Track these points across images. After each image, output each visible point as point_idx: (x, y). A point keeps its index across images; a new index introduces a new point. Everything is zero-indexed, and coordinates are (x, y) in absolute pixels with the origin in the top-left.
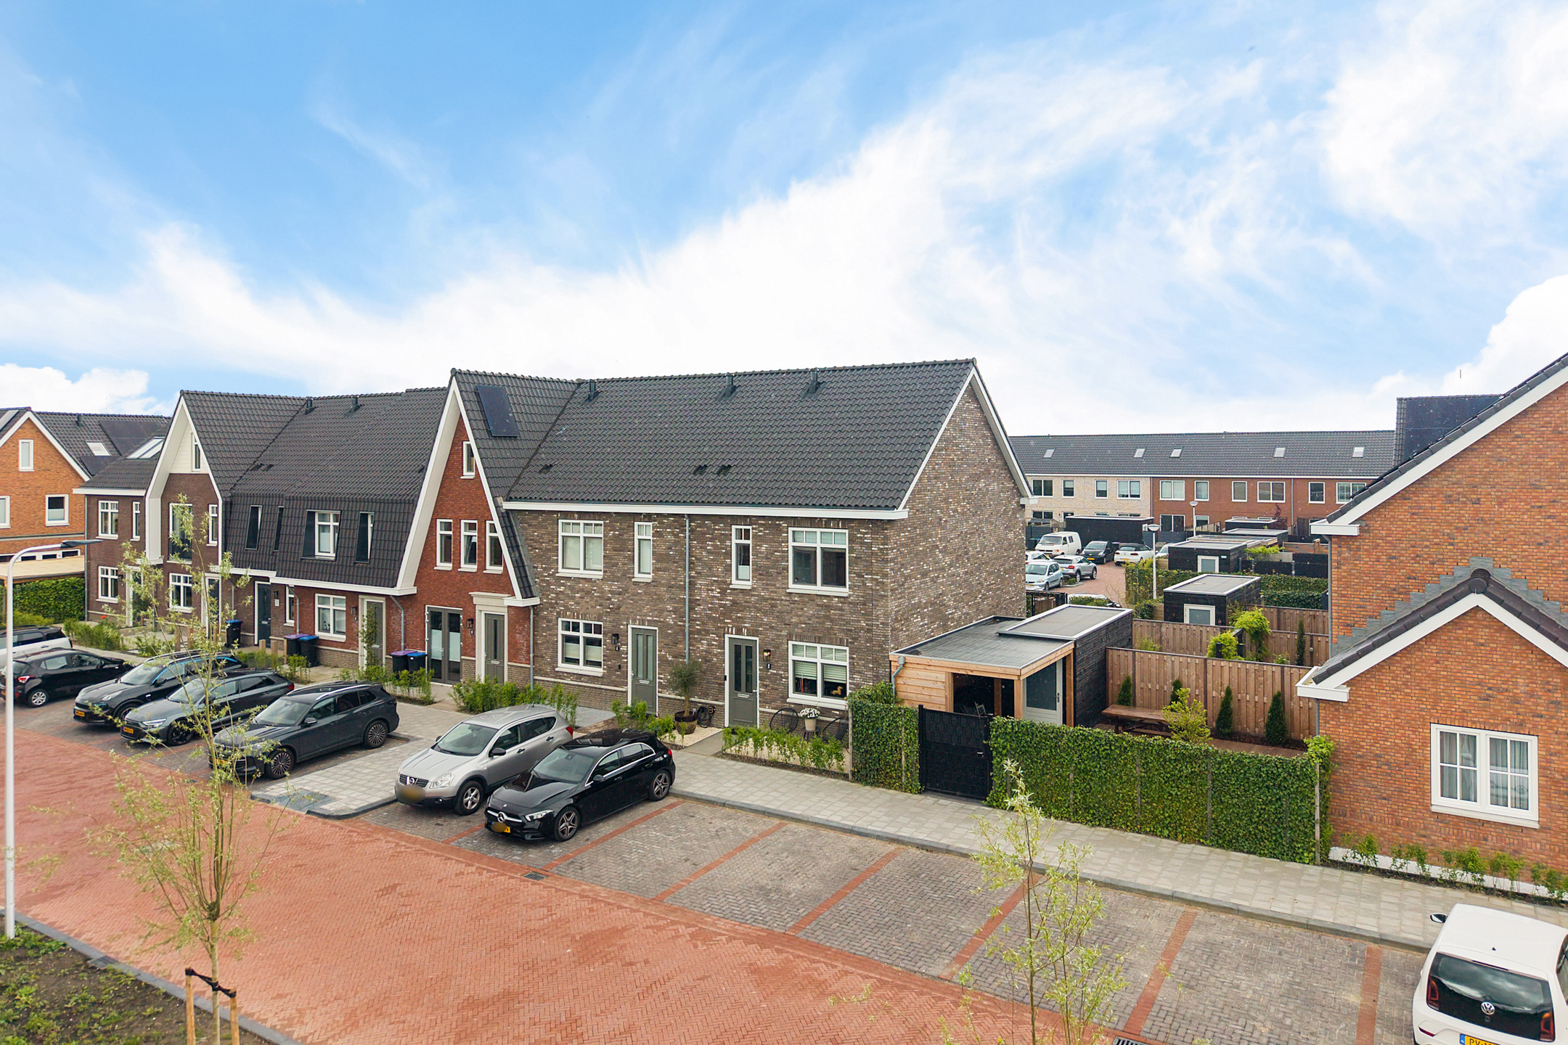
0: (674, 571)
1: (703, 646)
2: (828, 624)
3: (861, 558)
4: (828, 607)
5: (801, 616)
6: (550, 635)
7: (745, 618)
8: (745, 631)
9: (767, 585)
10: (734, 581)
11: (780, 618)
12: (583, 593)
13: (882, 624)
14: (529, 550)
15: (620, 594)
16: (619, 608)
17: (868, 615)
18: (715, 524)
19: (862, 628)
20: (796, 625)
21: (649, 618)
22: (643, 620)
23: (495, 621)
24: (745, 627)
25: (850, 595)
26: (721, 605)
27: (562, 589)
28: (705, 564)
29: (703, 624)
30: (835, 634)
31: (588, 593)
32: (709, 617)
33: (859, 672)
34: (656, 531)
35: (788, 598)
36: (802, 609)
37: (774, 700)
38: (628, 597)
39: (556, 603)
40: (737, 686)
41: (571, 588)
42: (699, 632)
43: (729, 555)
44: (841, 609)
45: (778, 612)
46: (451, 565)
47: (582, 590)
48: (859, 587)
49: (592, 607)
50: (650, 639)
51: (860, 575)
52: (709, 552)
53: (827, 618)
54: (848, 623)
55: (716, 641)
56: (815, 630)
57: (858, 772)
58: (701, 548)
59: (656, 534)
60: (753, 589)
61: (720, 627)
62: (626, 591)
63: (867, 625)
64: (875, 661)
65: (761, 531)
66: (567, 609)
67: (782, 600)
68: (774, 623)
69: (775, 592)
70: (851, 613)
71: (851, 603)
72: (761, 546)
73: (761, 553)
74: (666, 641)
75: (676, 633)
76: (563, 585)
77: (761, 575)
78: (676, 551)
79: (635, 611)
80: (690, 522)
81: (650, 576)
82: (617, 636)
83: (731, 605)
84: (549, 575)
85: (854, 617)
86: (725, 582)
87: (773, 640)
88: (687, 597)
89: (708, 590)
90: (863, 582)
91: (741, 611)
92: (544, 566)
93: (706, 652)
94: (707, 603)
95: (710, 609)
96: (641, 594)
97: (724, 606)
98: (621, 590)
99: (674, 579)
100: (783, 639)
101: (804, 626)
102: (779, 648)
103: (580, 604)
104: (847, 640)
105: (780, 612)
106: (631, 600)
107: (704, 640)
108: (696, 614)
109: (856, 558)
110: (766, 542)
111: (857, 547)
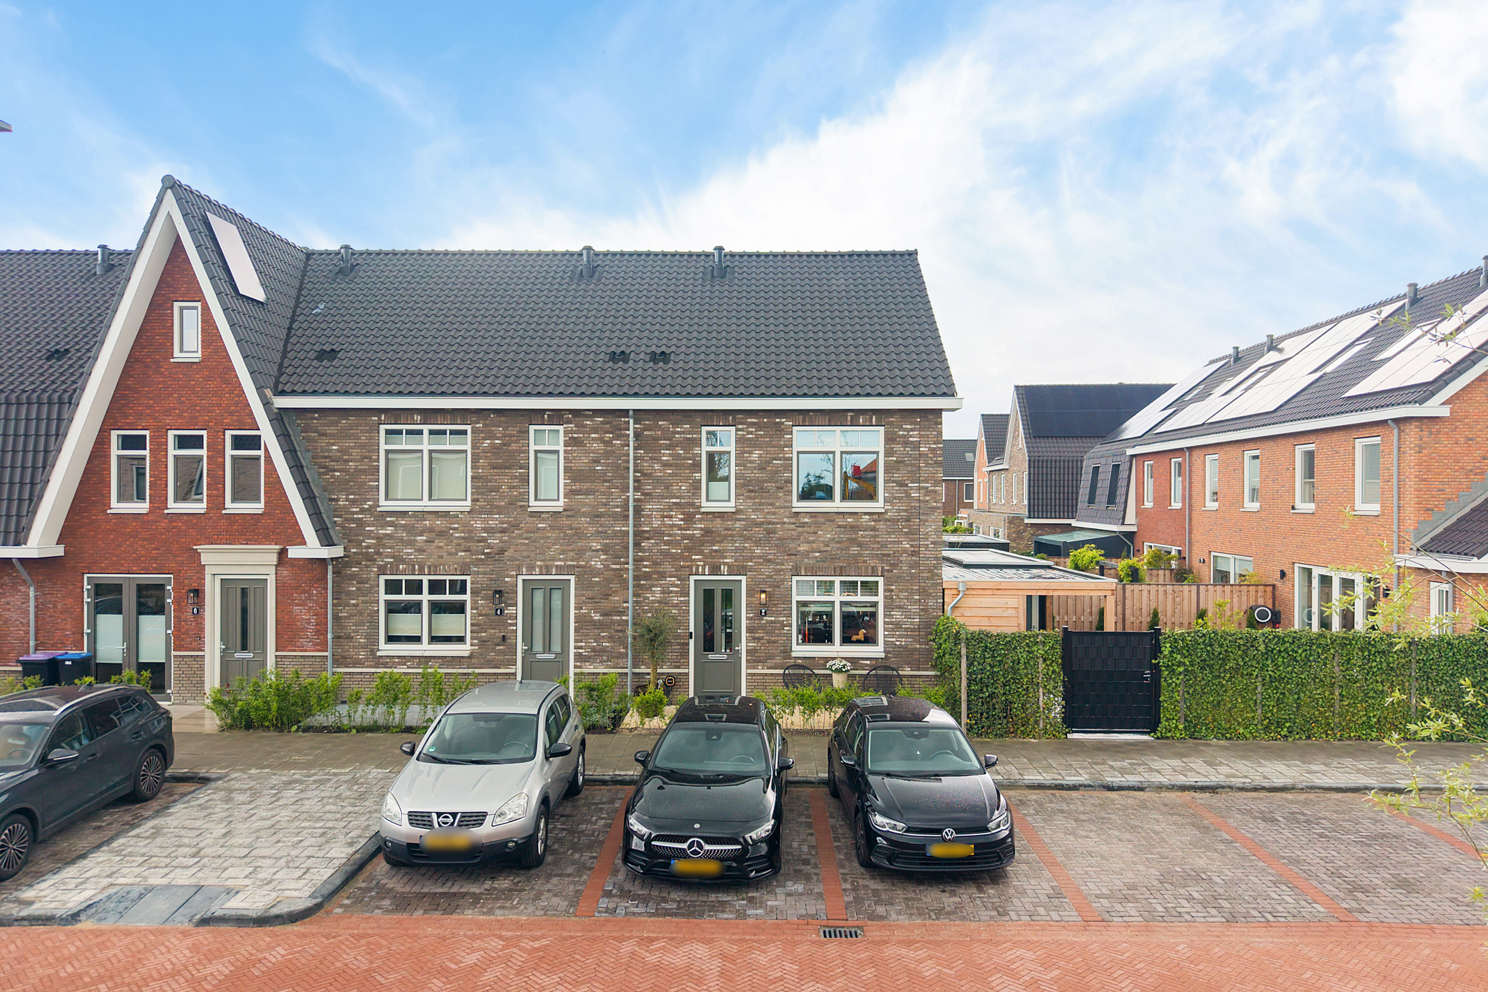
0: (603, 493)
2: (854, 550)
3: (903, 462)
4: (854, 528)
5: (813, 542)
6: (365, 602)
7: (726, 551)
8: (724, 569)
9: (760, 504)
10: (704, 503)
11: (781, 546)
12: (433, 535)
13: (932, 543)
14: (320, 474)
15: (503, 531)
16: (502, 552)
17: (912, 534)
18: (676, 424)
19: (905, 551)
20: (806, 554)
21: (559, 563)
22: (547, 567)
23: (244, 592)
24: (725, 564)
25: (886, 512)
26: (684, 537)
27: (389, 530)
28: (658, 481)
29: (655, 563)
30: (865, 562)
31: (442, 534)
32: (666, 554)
33: (899, 607)
34: (572, 438)
35: (793, 520)
36: (816, 533)
37: (771, 657)
38: (520, 536)
39: (378, 553)
41: (409, 529)
42: (647, 576)
43: (697, 466)
44: (874, 529)
45: (778, 539)
46: (142, 504)
47: (431, 530)
48: (900, 499)
49: (450, 554)
50: (559, 594)
51: (902, 484)
52: (666, 465)
53: (854, 541)
54: (884, 545)
55: (674, 585)
56: (834, 558)
58: (651, 459)
59: (570, 442)
60: (738, 512)
61: (684, 567)
62: (515, 526)
63: (912, 546)
64: (923, 592)
65: (751, 433)
66: (399, 559)
67: (785, 523)
68: (771, 553)
69: (774, 513)
70: (889, 533)
71: (888, 520)
72: (750, 453)
73: (751, 462)
74: (590, 594)
75: (608, 581)
76: (391, 524)
77: (751, 491)
78: (608, 465)
79: (533, 554)
80: (635, 422)
81: (560, 503)
82: (498, 593)
83: (703, 535)
84: (362, 511)
85: (893, 538)
86: (692, 505)
87: (770, 577)
88: (631, 529)
89: (664, 517)
90: (906, 492)
91: (718, 542)
92: (352, 497)
93: (659, 602)
94: (663, 534)
95: (667, 543)
96: (544, 529)
97: (691, 537)
98: (505, 525)
99: (605, 505)
100: (784, 575)
101: (817, 554)
102: (778, 587)
103: (424, 551)
104: (882, 568)
105: (781, 539)
106: (526, 539)
107: (656, 586)
108: (643, 550)
109: (896, 462)
110: (759, 447)
111: (898, 448)
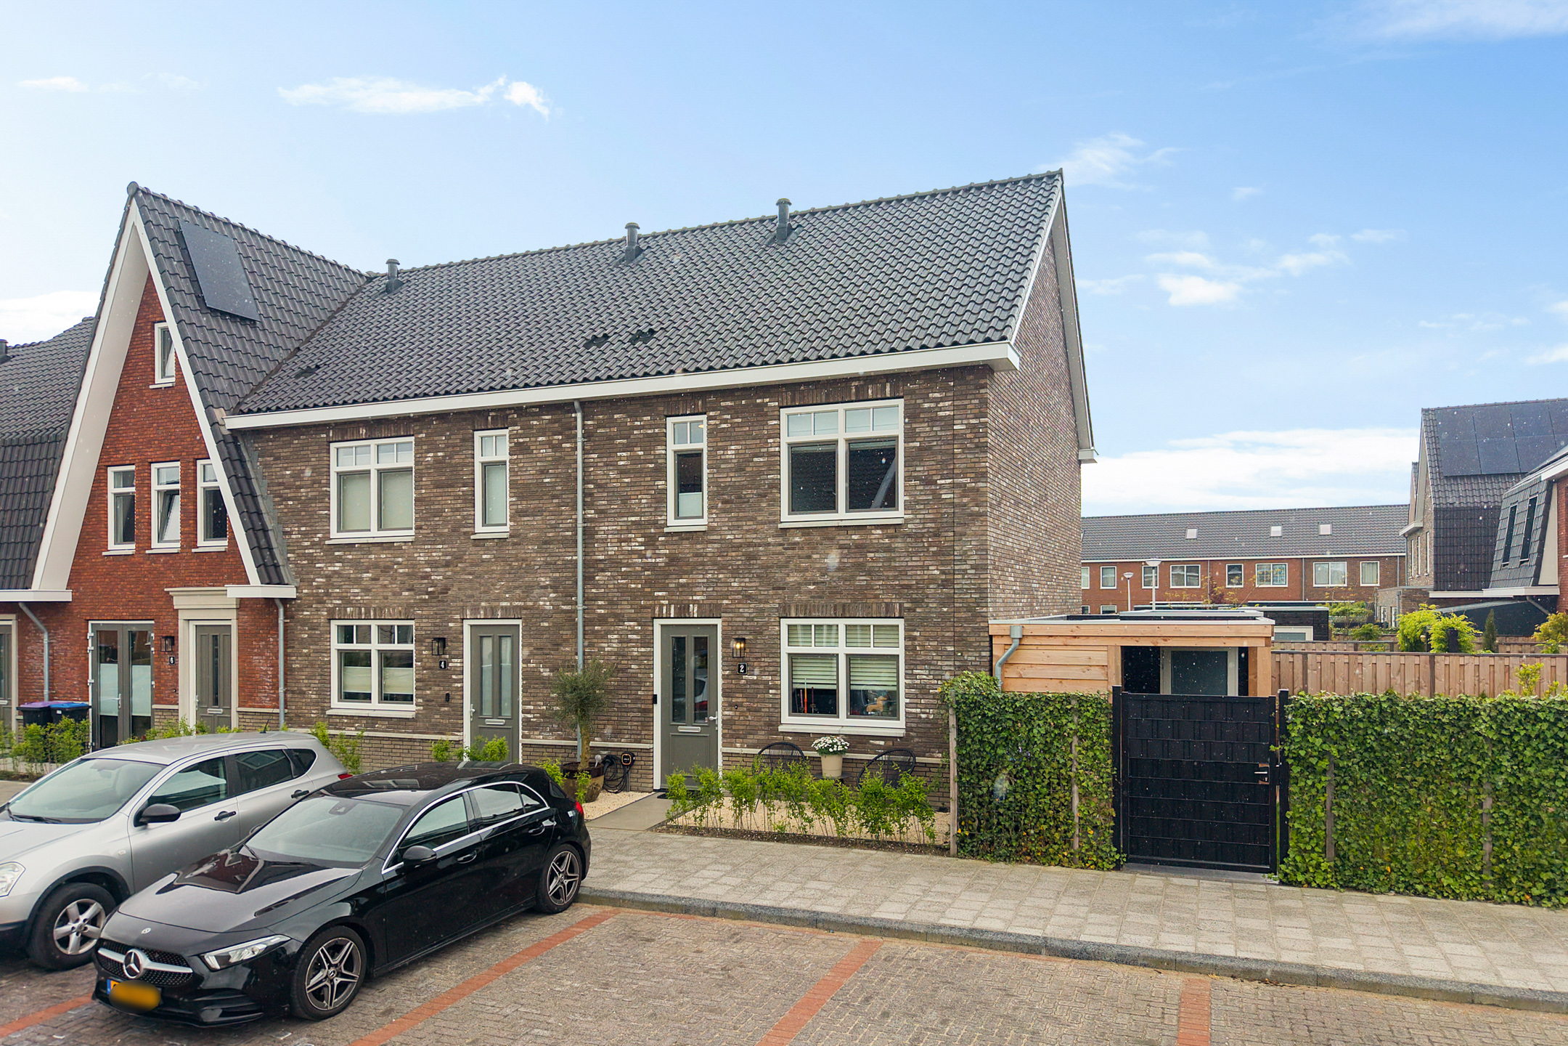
0: (552, 513)
1: (611, 645)
2: (862, 579)
3: (930, 448)
4: (861, 548)
5: (806, 570)
6: (316, 651)
7: (698, 585)
8: (694, 609)
9: (738, 519)
10: (671, 520)
11: (764, 576)
12: (379, 571)
13: (973, 567)
14: (276, 504)
15: (447, 564)
16: (445, 590)
17: (943, 554)
18: (634, 416)
19: (932, 580)
20: (797, 587)
21: (504, 604)
22: (492, 608)
23: (215, 637)
24: (694, 602)
25: (907, 521)
26: (646, 567)
27: (337, 567)
28: (613, 494)
29: (612, 603)
30: (876, 597)
31: (386, 569)
32: (624, 590)
33: (924, 663)
34: (518, 444)
35: (780, 540)
36: (809, 557)
37: (753, 731)
38: (464, 569)
39: (327, 594)
40: (676, 712)
41: (356, 564)
42: (602, 620)
43: (660, 472)
44: (888, 549)
45: (762, 567)
46: (133, 546)
47: (376, 565)
48: (925, 503)
49: (394, 594)
50: (506, 645)
51: (928, 481)
52: (623, 472)
53: (860, 567)
54: (903, 572)
55: (636, 632)
56: (835, 592)
57: (972, 836)
58: (606, 465)
59: (517, 449)
60: (711, 530)
61: (645, 607)
62: (459, 558)
63: (943, 572)
64: (959, 640)
65: (725, 421)
66: (348, 602)
67: (769, 544)
68: (752, 585)
69: (755, 531)
70: (910, 554)
71: (909, 535)
72: (725, 449)
73: (726, 461)
74: (538, 643)
75: (558, 626)
76: (339, 560)
77: (726, 502)
78: (557, 476)
79: (476, 593)
80: (584, 419)
81: (507, 529)
82: (442, 641)
83: (667, 564)
84: (313, 545)
85: (915, 562)
86: (655, 524)
87: (750, 619)
88: (580, 558)
89: (621, 541)
90: (934, 493)
91: (686, 573)
92: (303, 529)
93: (616, 654)
94: (619, 564)
95: (625, 575)
96: (488, 561)
97: (653, 567)
98: (448, 558)
99: (554, 527)
100: (769, 616)
101: (812, 587)
102: (761, 633)
103: (370, 590)
104: (901, 605)
105: (765, 567)
106: (470, 574)
107: (612, 633)
108: (597, 586)
109: (920, 449)
110: (736, 440)
111: (922, 428)
